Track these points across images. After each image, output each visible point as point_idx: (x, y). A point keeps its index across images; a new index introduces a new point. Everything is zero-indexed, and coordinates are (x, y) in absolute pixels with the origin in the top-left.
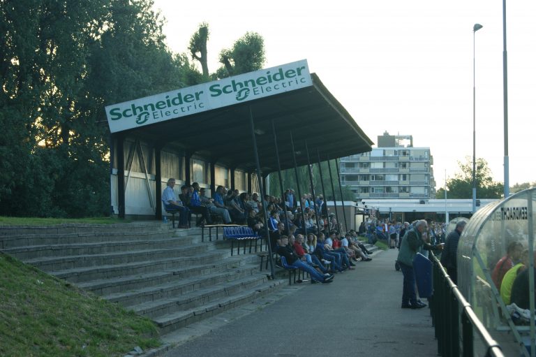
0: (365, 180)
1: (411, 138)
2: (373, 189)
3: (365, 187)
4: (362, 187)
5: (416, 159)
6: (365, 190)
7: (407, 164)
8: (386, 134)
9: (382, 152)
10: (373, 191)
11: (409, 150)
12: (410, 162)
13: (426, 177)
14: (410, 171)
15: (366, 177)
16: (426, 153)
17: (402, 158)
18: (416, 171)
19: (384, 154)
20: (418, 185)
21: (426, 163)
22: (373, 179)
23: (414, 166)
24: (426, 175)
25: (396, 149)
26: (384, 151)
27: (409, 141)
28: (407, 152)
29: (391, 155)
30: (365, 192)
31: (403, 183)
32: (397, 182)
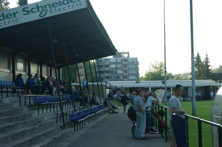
0: (107, 73)
1: (128, 53)
2: (111, 77)
4: (106, 76)
5: (131, 63)
6: (108, 78)
7: (127, 65)
10: (111, 78)
11: (128, 59)
12: (128, 65)
13: (136, 72)
14: (128, 69)
15: (108, 72)
16: (136, 60)
17: (125, 63)
18: (131, 68)
19: (116, 61)
20: (132, 75)
21: (135, 65)
22: (111, 72)
23: (130, 66)
24: (136, 70)
25: (122, 58)
26: (116, 59)
27: (127, 55)
28: (127, 60)
29: (119, 61)
31: (125, 74)
32: (123, 74)
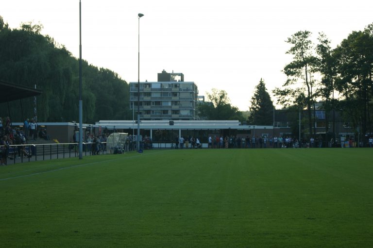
0: (148, 105)
1: (182, 75)
2: (153, 111)
3: (148, 110)
4: (145, 110)
5: (184, 90)
6: (148, 112)
7: (178, 94)
8: (164, 72)
9: (160, 85)
10: (153, 113)
11: (179, 84)
12: (179, 92)
13: (191, 103)
14: (180, 99)
15: (148, 103)
16: (191, 86)
17: (174, 90)
18: (184, 99)
20: (185, 108)
21: (191, 93)
22: (153, 104)
23: (183, 95)
24: (191, 101)
25: (170, 83)
26: (161, 84)
27: (180, 77)
28: (178, 85)
29: (167, 87)
30: (148, 114)
31: (175, 107)
32: (171, 107)
